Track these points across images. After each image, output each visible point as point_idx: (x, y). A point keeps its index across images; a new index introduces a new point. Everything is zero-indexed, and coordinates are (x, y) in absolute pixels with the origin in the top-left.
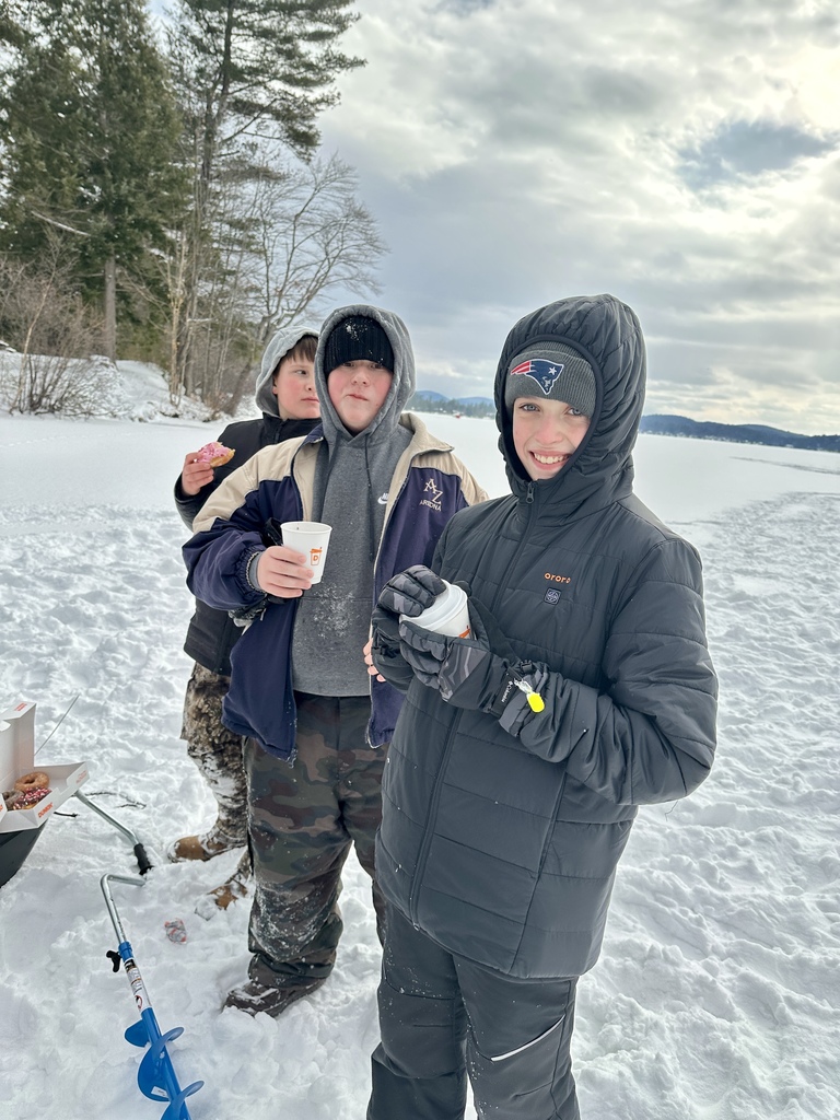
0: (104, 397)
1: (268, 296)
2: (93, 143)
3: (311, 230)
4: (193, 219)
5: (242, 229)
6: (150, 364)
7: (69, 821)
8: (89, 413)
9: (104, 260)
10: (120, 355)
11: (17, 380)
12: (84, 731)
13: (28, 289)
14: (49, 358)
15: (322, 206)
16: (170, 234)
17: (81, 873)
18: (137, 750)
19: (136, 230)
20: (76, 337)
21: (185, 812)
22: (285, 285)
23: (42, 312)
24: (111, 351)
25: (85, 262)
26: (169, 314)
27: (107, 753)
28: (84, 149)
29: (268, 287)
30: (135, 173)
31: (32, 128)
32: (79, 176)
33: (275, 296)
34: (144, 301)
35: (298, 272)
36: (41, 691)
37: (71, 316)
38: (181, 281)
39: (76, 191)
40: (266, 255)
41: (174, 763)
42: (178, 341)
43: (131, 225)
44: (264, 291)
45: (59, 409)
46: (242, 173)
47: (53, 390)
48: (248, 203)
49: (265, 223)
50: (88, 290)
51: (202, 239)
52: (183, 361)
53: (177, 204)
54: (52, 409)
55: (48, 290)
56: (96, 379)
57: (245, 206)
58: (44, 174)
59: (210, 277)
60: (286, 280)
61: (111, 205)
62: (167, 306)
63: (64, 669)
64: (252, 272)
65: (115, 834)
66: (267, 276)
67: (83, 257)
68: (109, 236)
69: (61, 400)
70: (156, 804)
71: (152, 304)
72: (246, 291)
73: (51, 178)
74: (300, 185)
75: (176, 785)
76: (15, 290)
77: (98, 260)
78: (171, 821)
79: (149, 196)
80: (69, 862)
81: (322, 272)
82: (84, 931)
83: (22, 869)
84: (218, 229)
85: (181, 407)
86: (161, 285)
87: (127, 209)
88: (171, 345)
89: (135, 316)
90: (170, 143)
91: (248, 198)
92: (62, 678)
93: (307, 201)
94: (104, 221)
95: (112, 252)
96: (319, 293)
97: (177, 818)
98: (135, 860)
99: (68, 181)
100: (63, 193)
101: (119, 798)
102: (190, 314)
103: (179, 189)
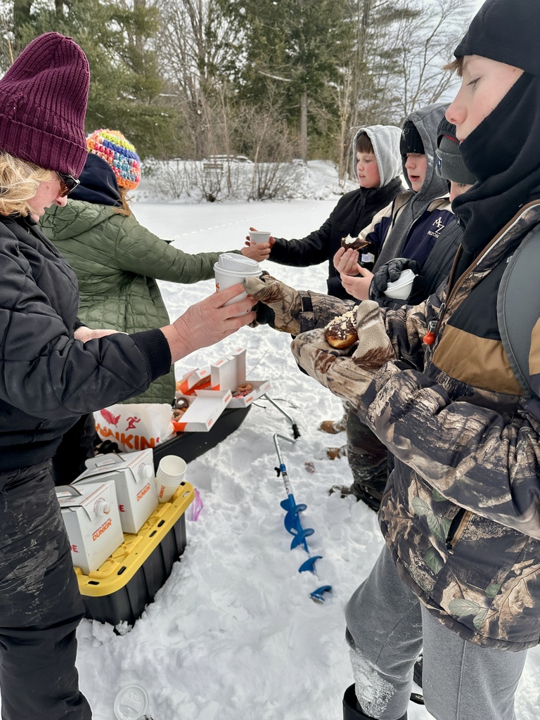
0: (299, 186)
1: (406, 103)
2: (294, 18)
3: (439, 48)
4: (355, 57)
5: (389, 57)
6: (328, 161)
7: (263, 410)
8: (291, 197)
9: (300, 95)
10: (310, 157)
11: (252, 180)
12: (274, 371)
13: (257, 122)
14: (268, 164)
15: (447, 29)
16: (342, 70)
17: (266, 433)
18: (299, 382)
19: (320, 72)
20: (283, 149)
21: (320, 413)
22: (417, 94)
23: (264, 136)
24: (304, 155)
25: (289, 98)
26: (339, 126)
27: (284, 382)
28: (289, 23)
29: (406, 96)
30: (319, 33)
31: (259, 16)
32: (285, 42)
33: (411, 102)
34: (325, 119)
35: (427, 82)
36: (254, 350)
37: (281, 135)
38: (347, 102)
39: (284, 52)
40: (405, 74)
41: (317, 390)
42: (345, 143)
43: (316, 69)
44: (403, 100)
45: (274, 196)
46: (390, 16)
47: (271, 184)
48: (394, 37)
49: (405, 50)
50: (291, 117)
51: (361, 70)
52: (348, 157)
53: (345, 48)
54: (270, 197)
55: (268, 119)
56: (294, 175)
57: (391, 41)
58: (266, 45)
59: (366, 96)
60: (419, 89)
61: (305, 58)
62: (338, 121)
63: (266, 340)
64: (395, 87)
65: (283, 418)
66: (405, 88)
67: (288, 96)
68: (303, 79)
69: (276, 190)
70: (306, 408)
71: (329, 121)
72: (391, 102)
73: (269, 47)
74: (431, 17)
75: (317, 401)
76: (250, 124)
77: (297, 96)
78: (312, 417)
79: (328, 46)
80: (261, 428)
81: (445, 79)
82: (266, 458)
83: (240, 428)
84: (373, 60)
85: (345, 187)
86: (335, 107)
87: (314, 59)
88: (340, 147)
89: (319, 130)
90: (342, 6)
91: (393, 34)
92: (265, 345)
93: (435, 28)
94: (300, 69)
95: (305, 89)
96: (442, 94)
97: (315, 416)
98: (292, 431)
99: (279, 47)
100: (276, 55)
101: (287, 403)
102: (353, 124)
103: (347, 37)
